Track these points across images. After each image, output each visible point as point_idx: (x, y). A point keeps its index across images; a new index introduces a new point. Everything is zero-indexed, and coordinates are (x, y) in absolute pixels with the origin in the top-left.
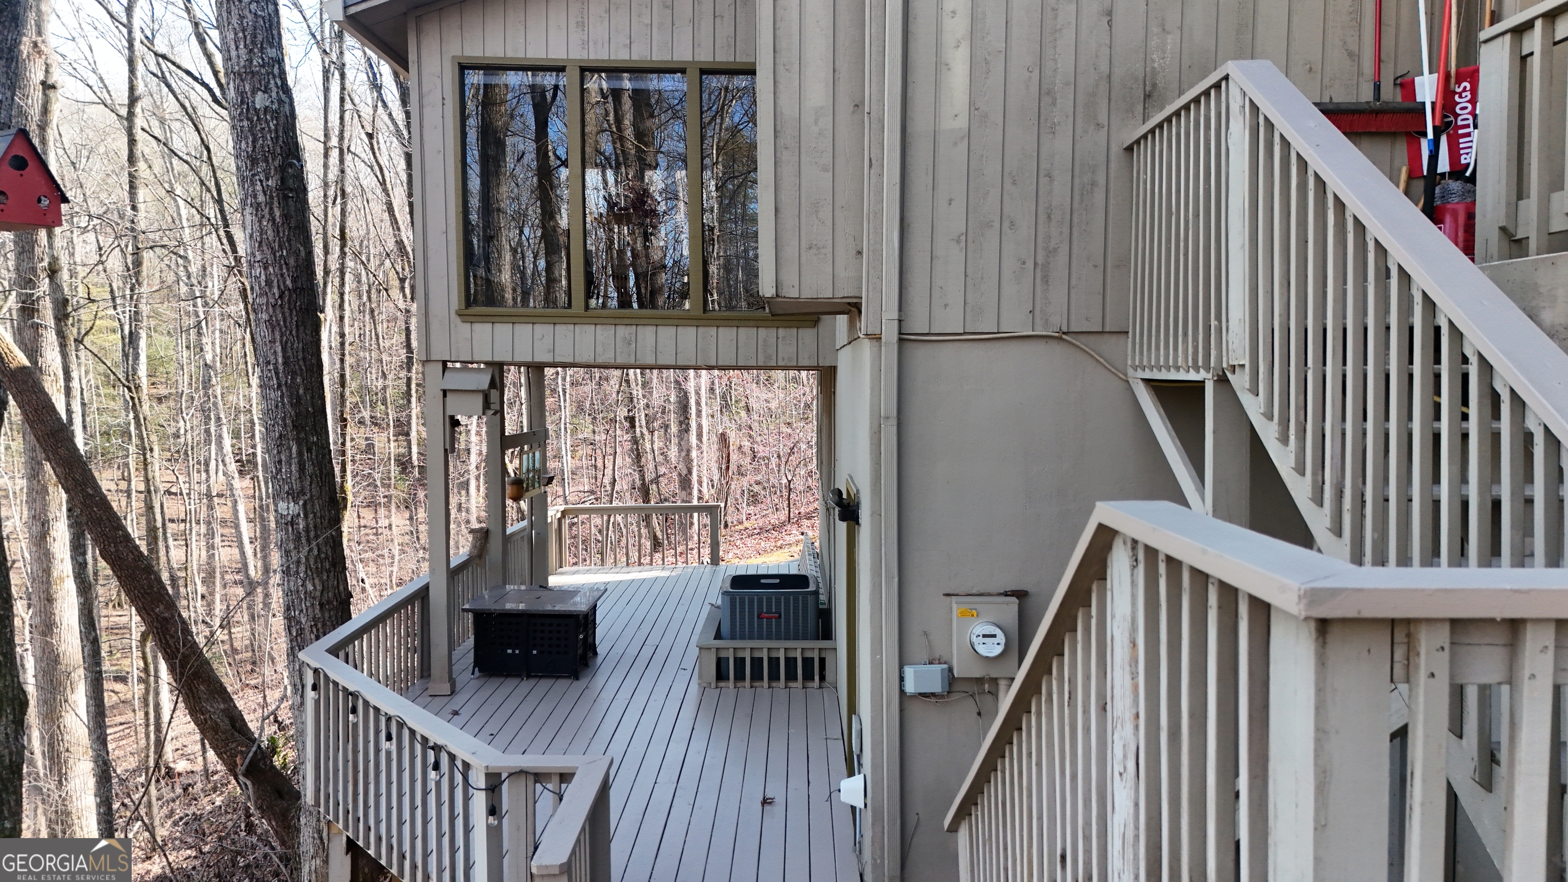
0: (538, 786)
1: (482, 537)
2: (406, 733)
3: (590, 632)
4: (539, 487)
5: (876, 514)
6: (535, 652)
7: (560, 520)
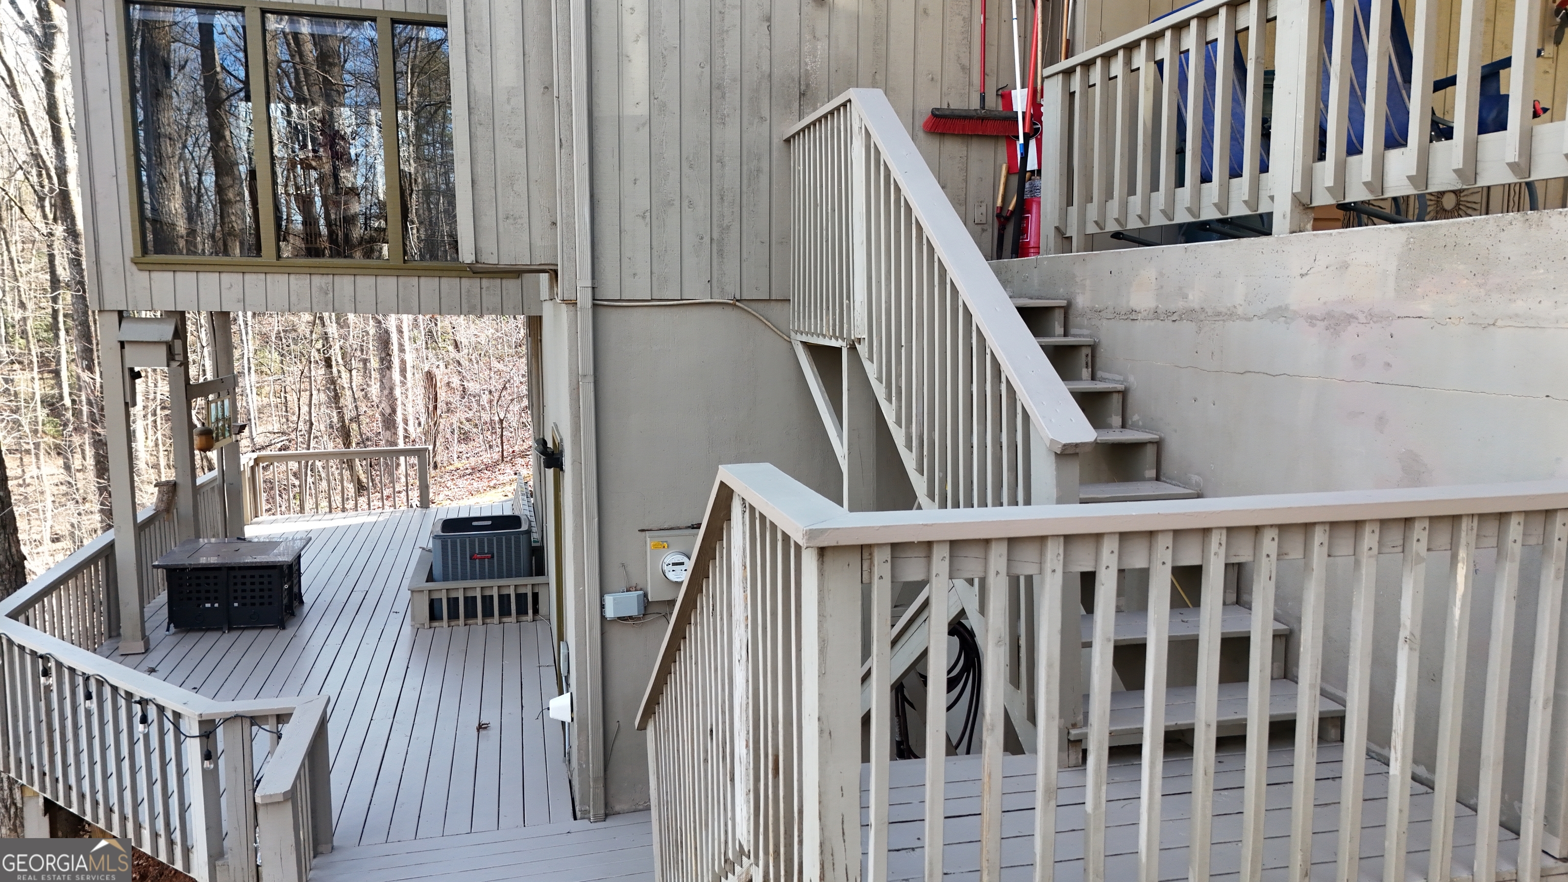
0: (255, 728)
1: (169, 490)
2: (107, 691)
3: (295, 581)
4: (230, 435)
5: (576, 462)
6: (236, 605)
7: (253, 468)
